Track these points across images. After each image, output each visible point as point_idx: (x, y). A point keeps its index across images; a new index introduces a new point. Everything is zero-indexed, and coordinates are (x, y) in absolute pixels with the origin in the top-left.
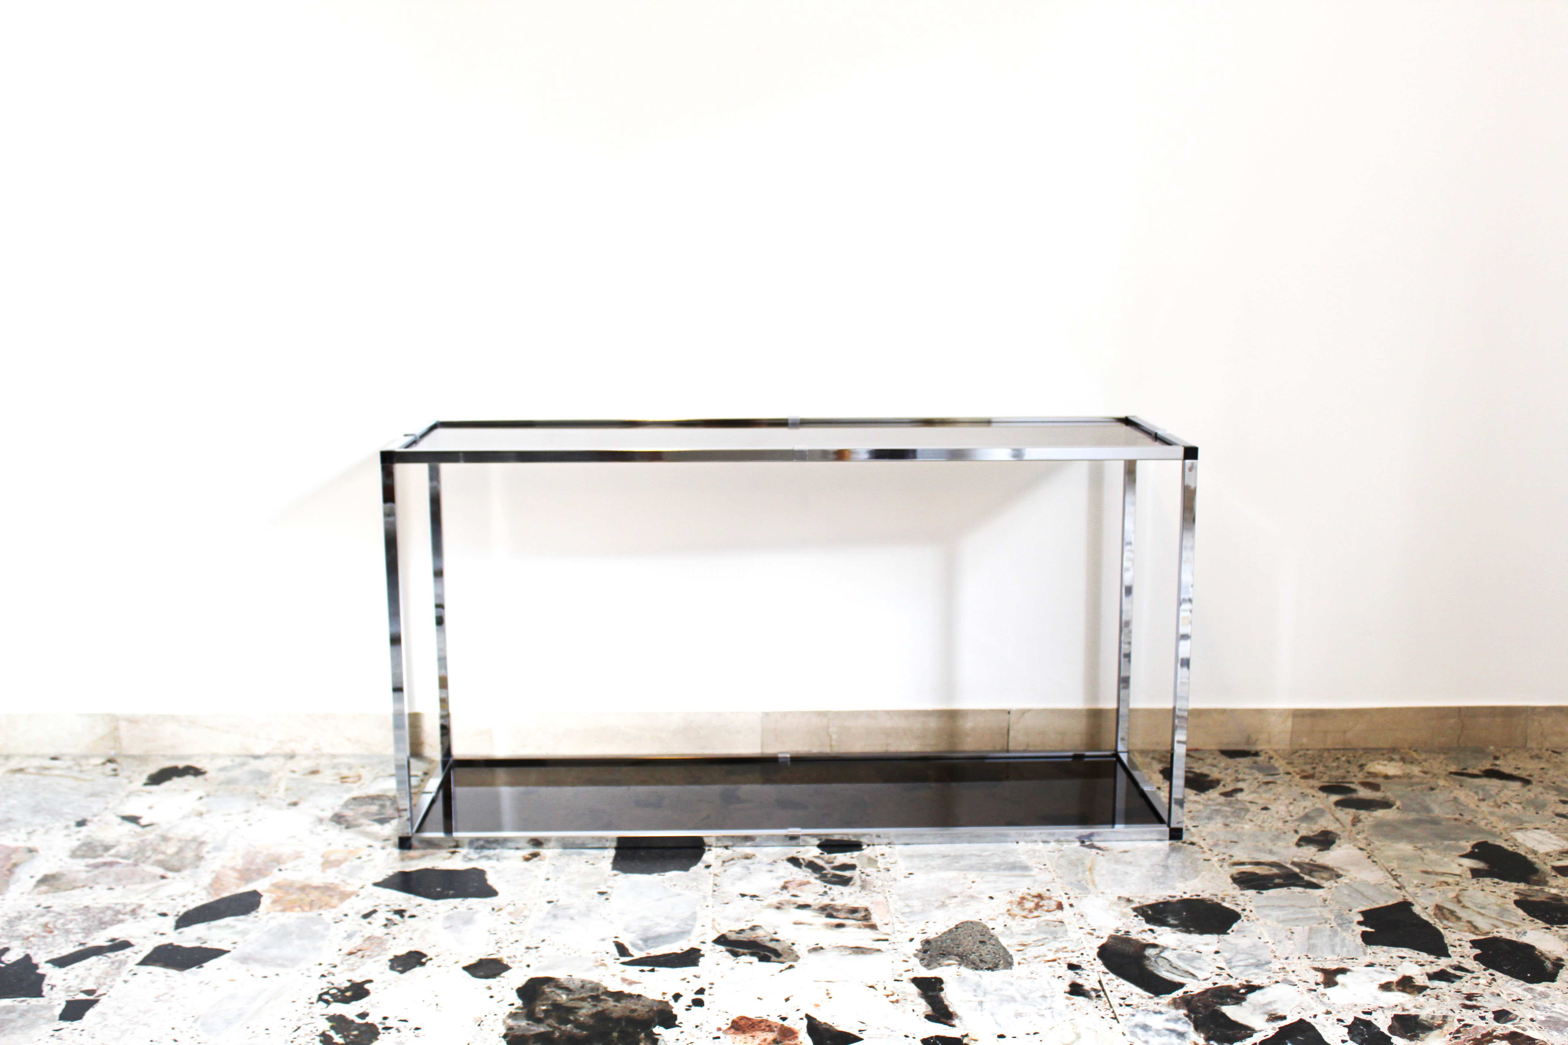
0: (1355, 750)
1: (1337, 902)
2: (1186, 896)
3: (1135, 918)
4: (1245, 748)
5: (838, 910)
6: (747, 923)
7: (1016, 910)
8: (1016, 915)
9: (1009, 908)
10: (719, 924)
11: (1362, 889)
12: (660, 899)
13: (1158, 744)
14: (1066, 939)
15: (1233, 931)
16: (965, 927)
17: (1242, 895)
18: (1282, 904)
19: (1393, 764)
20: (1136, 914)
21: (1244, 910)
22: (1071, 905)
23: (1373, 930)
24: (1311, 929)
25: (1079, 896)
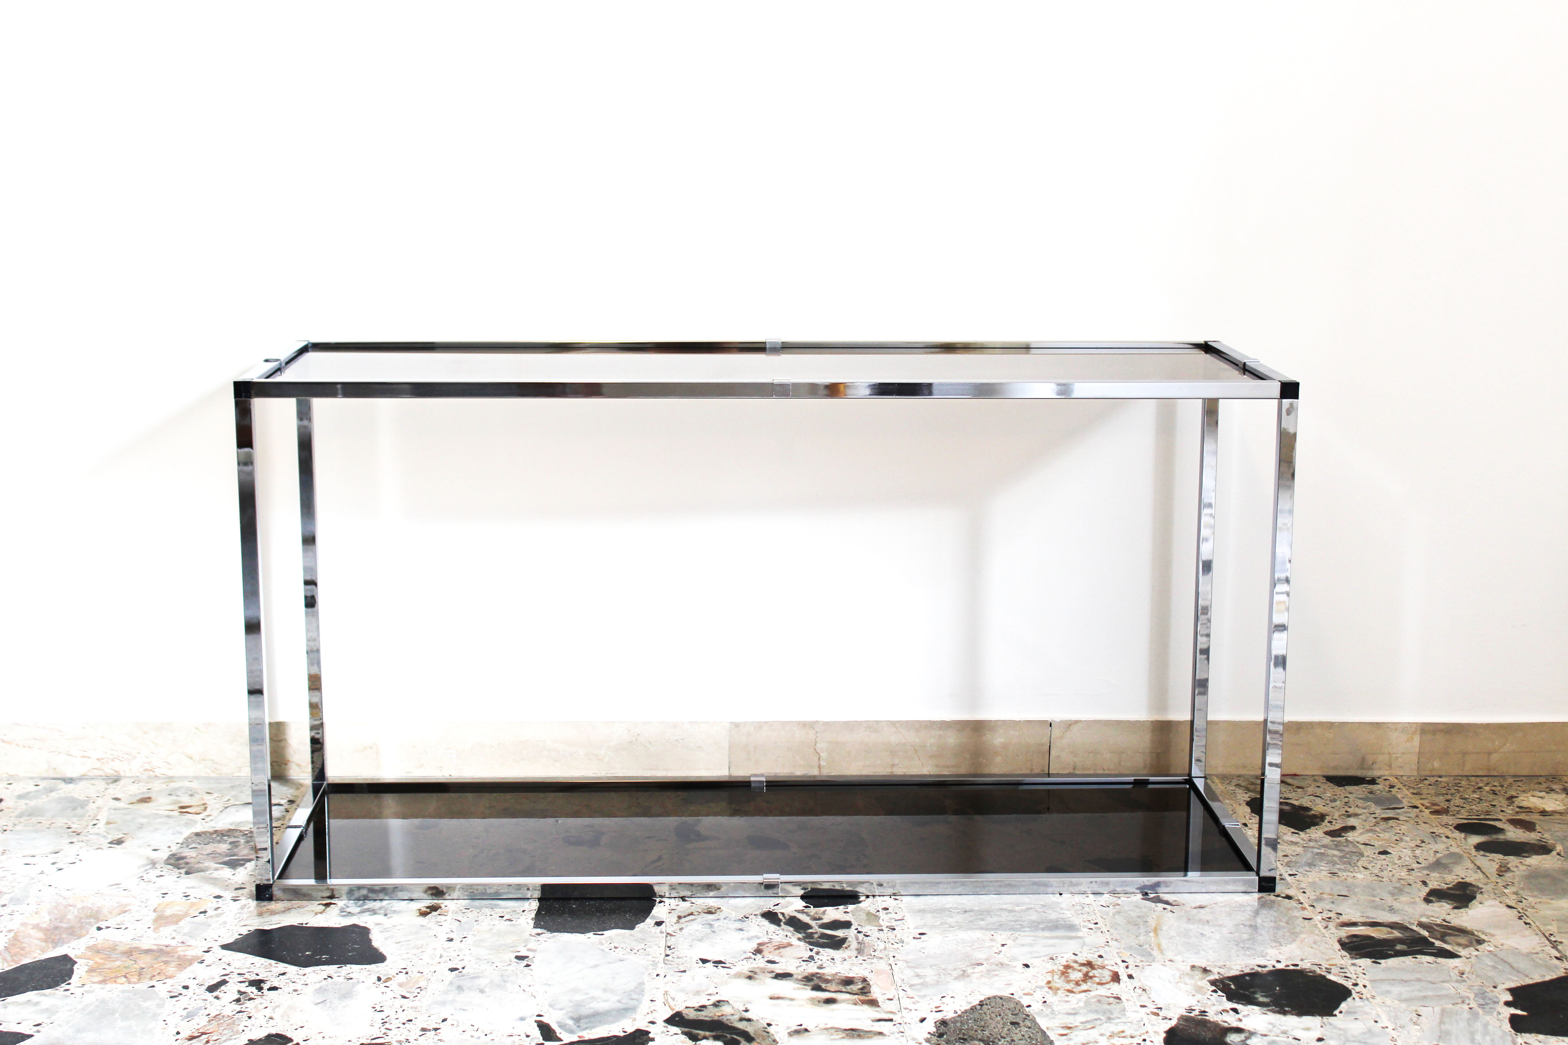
0: (1502, 776)
1: (1477, 976)
2: (1279, 966)
3: (1214, 994)
4: (1359, 773)
5: (827, 981)
6: (709, 997)
7: (1059, 982)
8: (1058, 989)
9: (1050, 979)
10: (673, 999)
11: (1511, 959)
12: (596, 966)
13: (1244, 767)
14: (1123, 1020)
15: (1341, 1012)
16: (993, 1004)
17: (1353, 964)
18: (1406, 979)
19: (1554, 796)
20: (1214, 988)
21: (1356, 985)
22: (1130, 977)
23: (1525, 1013)
24: (1443, 1011)
25: (1140, 964)
